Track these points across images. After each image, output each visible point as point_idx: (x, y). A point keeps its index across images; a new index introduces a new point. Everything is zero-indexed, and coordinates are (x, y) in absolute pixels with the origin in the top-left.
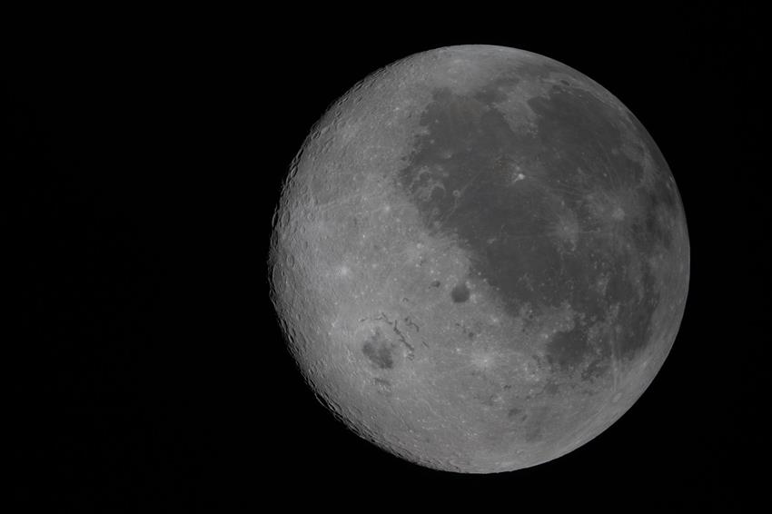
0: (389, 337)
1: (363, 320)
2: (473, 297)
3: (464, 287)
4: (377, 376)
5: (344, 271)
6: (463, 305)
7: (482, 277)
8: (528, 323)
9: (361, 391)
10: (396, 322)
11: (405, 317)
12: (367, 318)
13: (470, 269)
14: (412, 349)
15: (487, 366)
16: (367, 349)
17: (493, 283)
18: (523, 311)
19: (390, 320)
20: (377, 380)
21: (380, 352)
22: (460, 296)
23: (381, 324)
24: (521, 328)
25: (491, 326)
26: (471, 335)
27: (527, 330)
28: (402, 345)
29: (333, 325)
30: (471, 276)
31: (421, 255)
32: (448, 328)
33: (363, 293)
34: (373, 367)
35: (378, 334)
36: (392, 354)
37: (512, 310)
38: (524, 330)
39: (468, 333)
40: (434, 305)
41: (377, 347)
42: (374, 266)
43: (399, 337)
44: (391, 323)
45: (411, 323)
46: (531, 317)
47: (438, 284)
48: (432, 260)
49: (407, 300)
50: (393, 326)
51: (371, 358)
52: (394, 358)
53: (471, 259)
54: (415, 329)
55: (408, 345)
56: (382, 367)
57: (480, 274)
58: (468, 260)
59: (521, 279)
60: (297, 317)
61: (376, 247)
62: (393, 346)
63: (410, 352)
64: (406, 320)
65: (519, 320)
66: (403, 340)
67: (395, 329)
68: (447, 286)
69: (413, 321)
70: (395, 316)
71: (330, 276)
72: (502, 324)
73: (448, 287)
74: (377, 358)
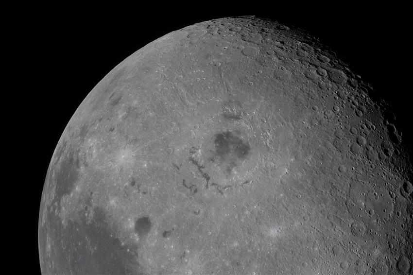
0: (216, 169)
1: (247, 182)
2: (131, 225)
3: (140, 234)
4: (236, 122)
5: (273, 232)
6: (140, 215)
7: (125, 247)
8: (88, 202)
9: (262, 101)
10: (207, 186)
11: (197, 194)
12: (242, 186)
13: (137, 254)
14: (192, 159)
15: (123, 151)
16: (243, 150)
17: (116, 241)
18: (92, 214)
19: (213, 187)
20: (237, 118)
21: (228, 151)
22: (144, 224)
23: (224, 182)
24: (93, 195)
25: (116, 195)
26: (133, 184)
27: (89, 193)
28: (202, 163)
29: (286, 170)
30: (135, 247)
31: (186, 264)
32: (153, 188)
33: (247, 212)
34: (238, 132)
35: (229, 170)
36: (214, 150)
37: (100, 215)
38: (92, 193)
39: (136, 184)
40: (168, 212)
41: (231, 155)
42: (236, 244)
43: (204, 170)
44: (213, 184)
45: (190, 188)
46: (86, 209)
47: (165, 234)
48: (174, 259)
49: (195, 213)
50: (210, 182)
51: (241, 141)
52: (213, 146)
53: (138, 264)
54: (187, 182)
55: (195, 163)
56: (228, 134)
57: (128, 250)
58: (140, 263)
59: (96, 248)
60: (344, 169)
61: (238, 264)
62: (213, 160)
63: (194, 156)
64: (196, 191)
65: (94, 205)
66: (200, 167)
67: (208, 179)
68: (157, 233)
69: (189, 190)
70: (208, 193)
71: (293, 224)
72: (107, 199)
73: (155, 232)
74: (232, 143)
